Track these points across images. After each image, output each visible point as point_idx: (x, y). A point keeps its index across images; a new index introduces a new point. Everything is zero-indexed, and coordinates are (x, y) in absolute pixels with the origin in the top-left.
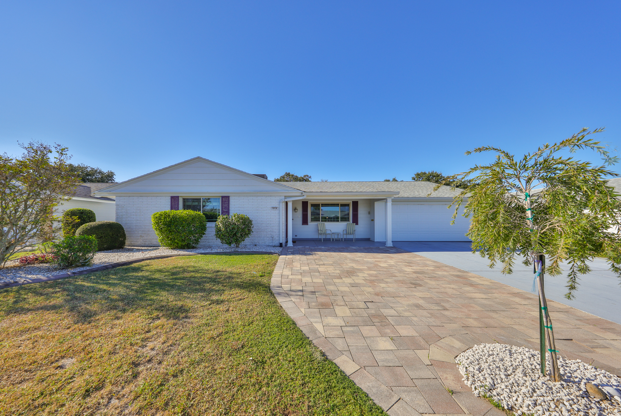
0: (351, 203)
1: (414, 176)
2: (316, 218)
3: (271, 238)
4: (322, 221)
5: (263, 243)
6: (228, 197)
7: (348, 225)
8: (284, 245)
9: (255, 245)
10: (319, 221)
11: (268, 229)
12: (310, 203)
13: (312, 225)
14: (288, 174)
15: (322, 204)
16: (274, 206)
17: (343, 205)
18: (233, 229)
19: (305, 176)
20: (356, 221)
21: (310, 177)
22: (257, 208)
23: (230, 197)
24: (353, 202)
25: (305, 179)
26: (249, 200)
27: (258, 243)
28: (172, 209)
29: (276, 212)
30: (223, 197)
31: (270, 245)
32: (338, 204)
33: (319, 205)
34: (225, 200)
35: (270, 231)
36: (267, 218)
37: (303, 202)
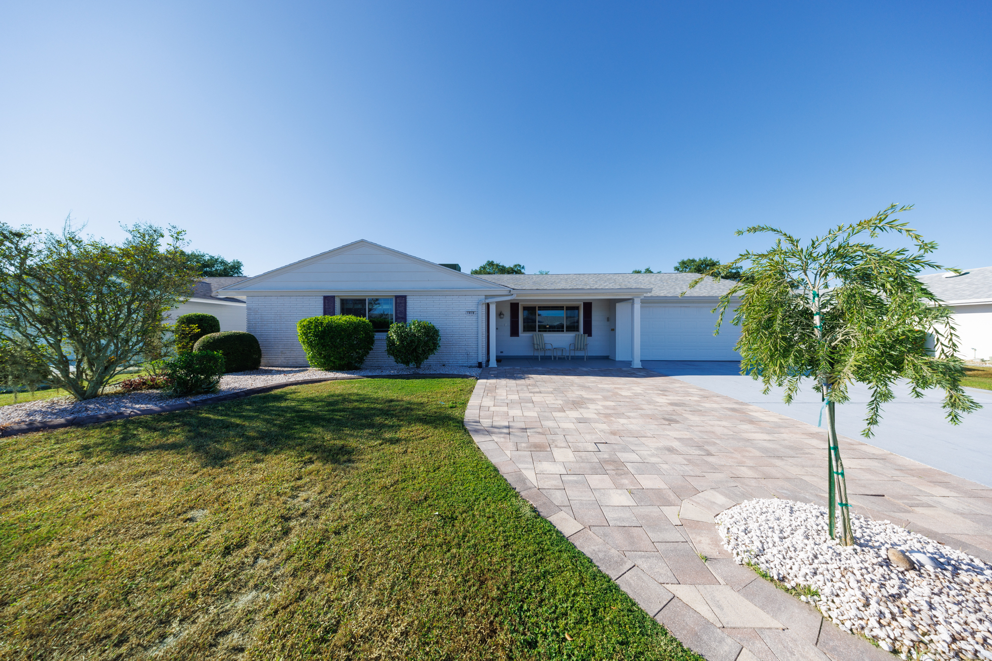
0: (581, 304)
1: (678, 265)
2: (530, 327)
3: (465, 355)
4: (539, 331)
5: (454, 362)
6: (405, 297)
7: (577, 336)
8: (484, 365)
9: (443, 365)
11: (462, 342)
12: (522, 304)
13: (524, 336)
14: (491, 264)
15: (539, 307)
16: (470, 309)
17: (569, 308)
18: (412, 341)
19: (516, 266)
20: (588, 331)
21: (523, 268)
22: (446, 313)
23: (407, 297)
24: (585, 303)
25: (516, 271)
26: (435, 302)
27: (447, 362)
28: (325, 314)
29: (474, 317)
30: (397, 297)
31: (465, 365)
32: (563, 308)
33: (535, 307)
34: (401, 300)
35: (464, 344)
36: (459, 326)
37: (511, 304)
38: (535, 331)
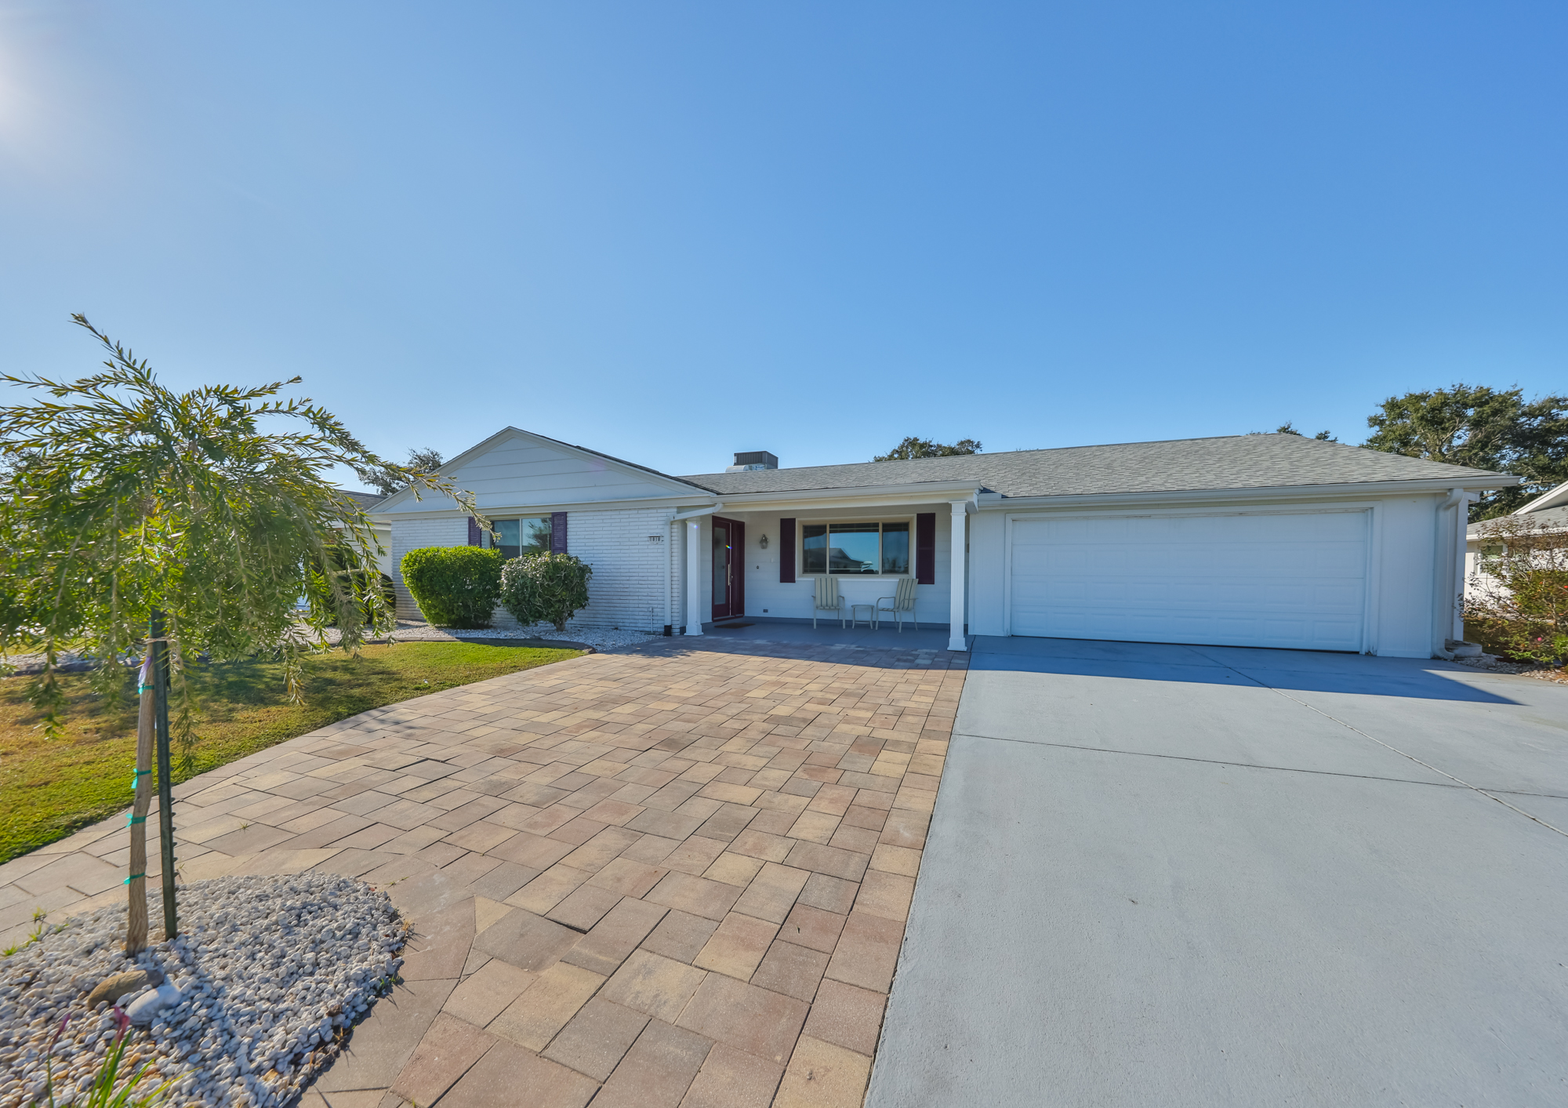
0: (912, 518)
2: (815, 564)
3: (648, 614)
4: (832, 572)
5: (631, 625)
6: (565, 514)
7: (905, 583)
8: (676, 631)
9: (617, 629)
10: (825, 572)
11: (642, 590)
12: (800, 522)
13: (804, 581)
14: (912, 443)
15: (832, 526)
16: (655, 533)
17: (889, 527)
18: (524, 585)
20: (926, 574)
22: (620, 540)
23: (568, 515)
24: (920, 517)
25: (966, 449)
26: (605, 521)
27: (621, 624)
28: (470, 543)
29: (659, 547)
30: (554, 515)
31: (647, 629)
32: (877, 525)
33: (825, 527)
34: (558, 520)
35: (645, 594)
36: (639, 563)
37: (782, 521)
38: (824, 571)
